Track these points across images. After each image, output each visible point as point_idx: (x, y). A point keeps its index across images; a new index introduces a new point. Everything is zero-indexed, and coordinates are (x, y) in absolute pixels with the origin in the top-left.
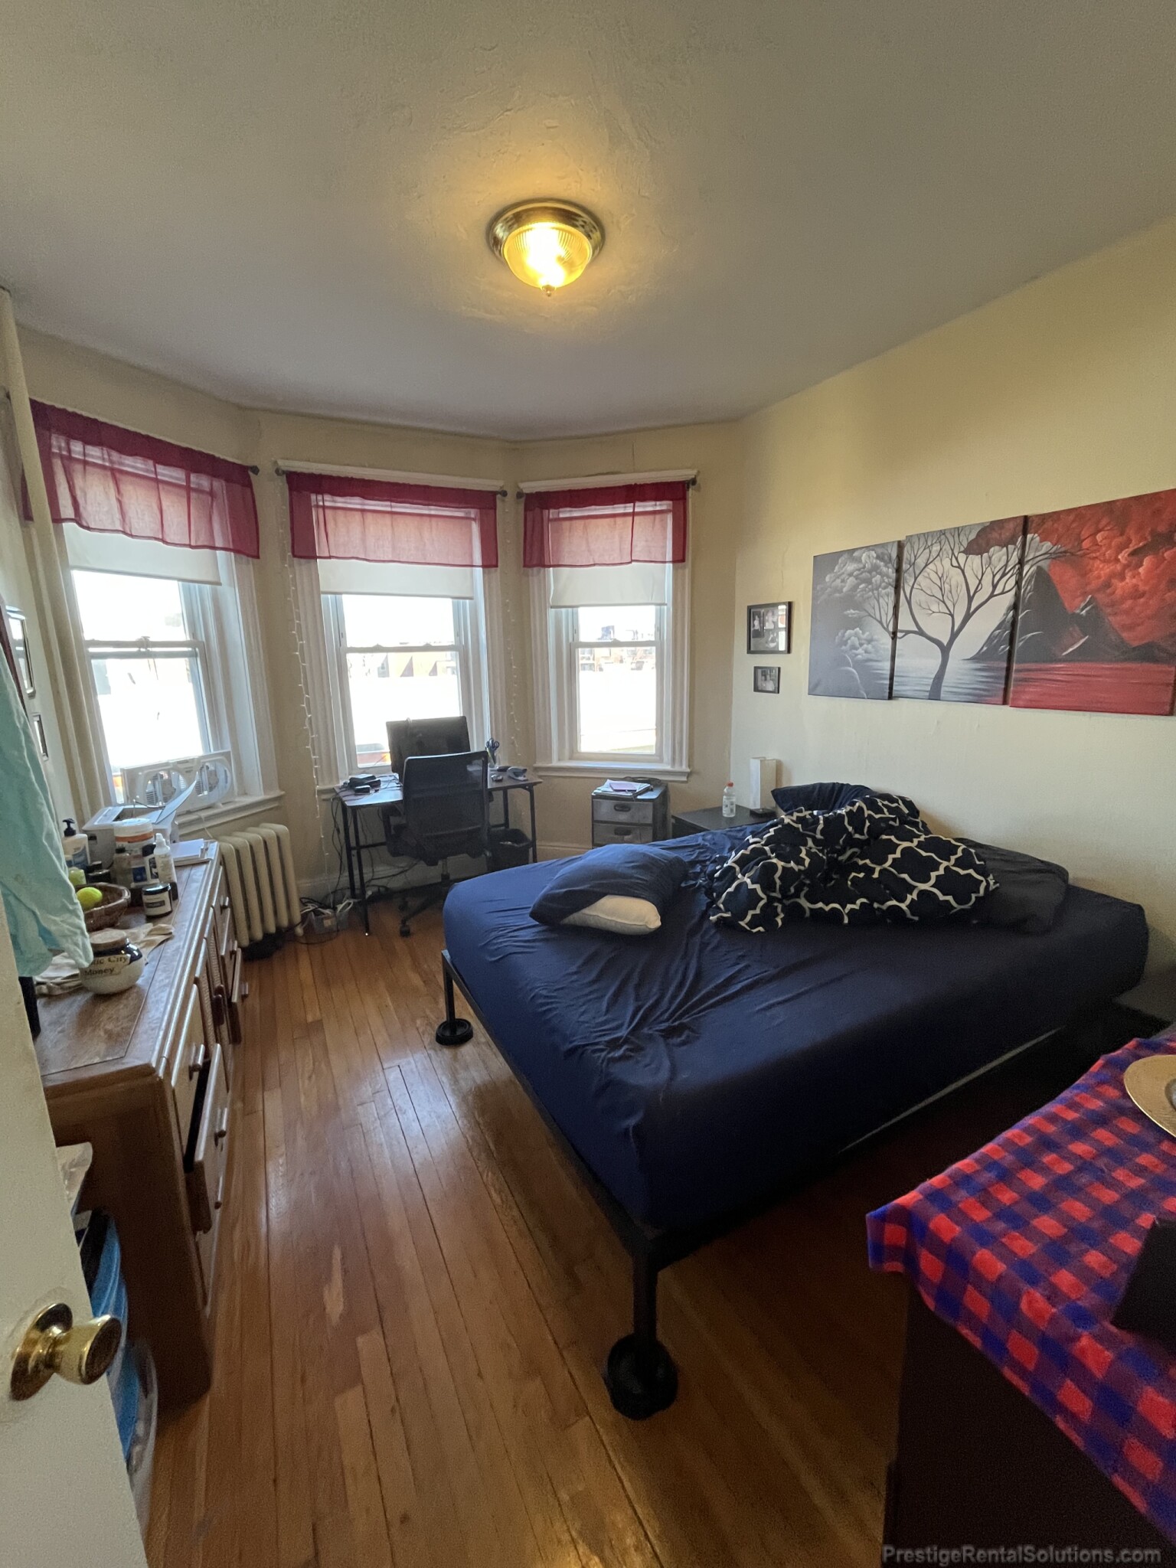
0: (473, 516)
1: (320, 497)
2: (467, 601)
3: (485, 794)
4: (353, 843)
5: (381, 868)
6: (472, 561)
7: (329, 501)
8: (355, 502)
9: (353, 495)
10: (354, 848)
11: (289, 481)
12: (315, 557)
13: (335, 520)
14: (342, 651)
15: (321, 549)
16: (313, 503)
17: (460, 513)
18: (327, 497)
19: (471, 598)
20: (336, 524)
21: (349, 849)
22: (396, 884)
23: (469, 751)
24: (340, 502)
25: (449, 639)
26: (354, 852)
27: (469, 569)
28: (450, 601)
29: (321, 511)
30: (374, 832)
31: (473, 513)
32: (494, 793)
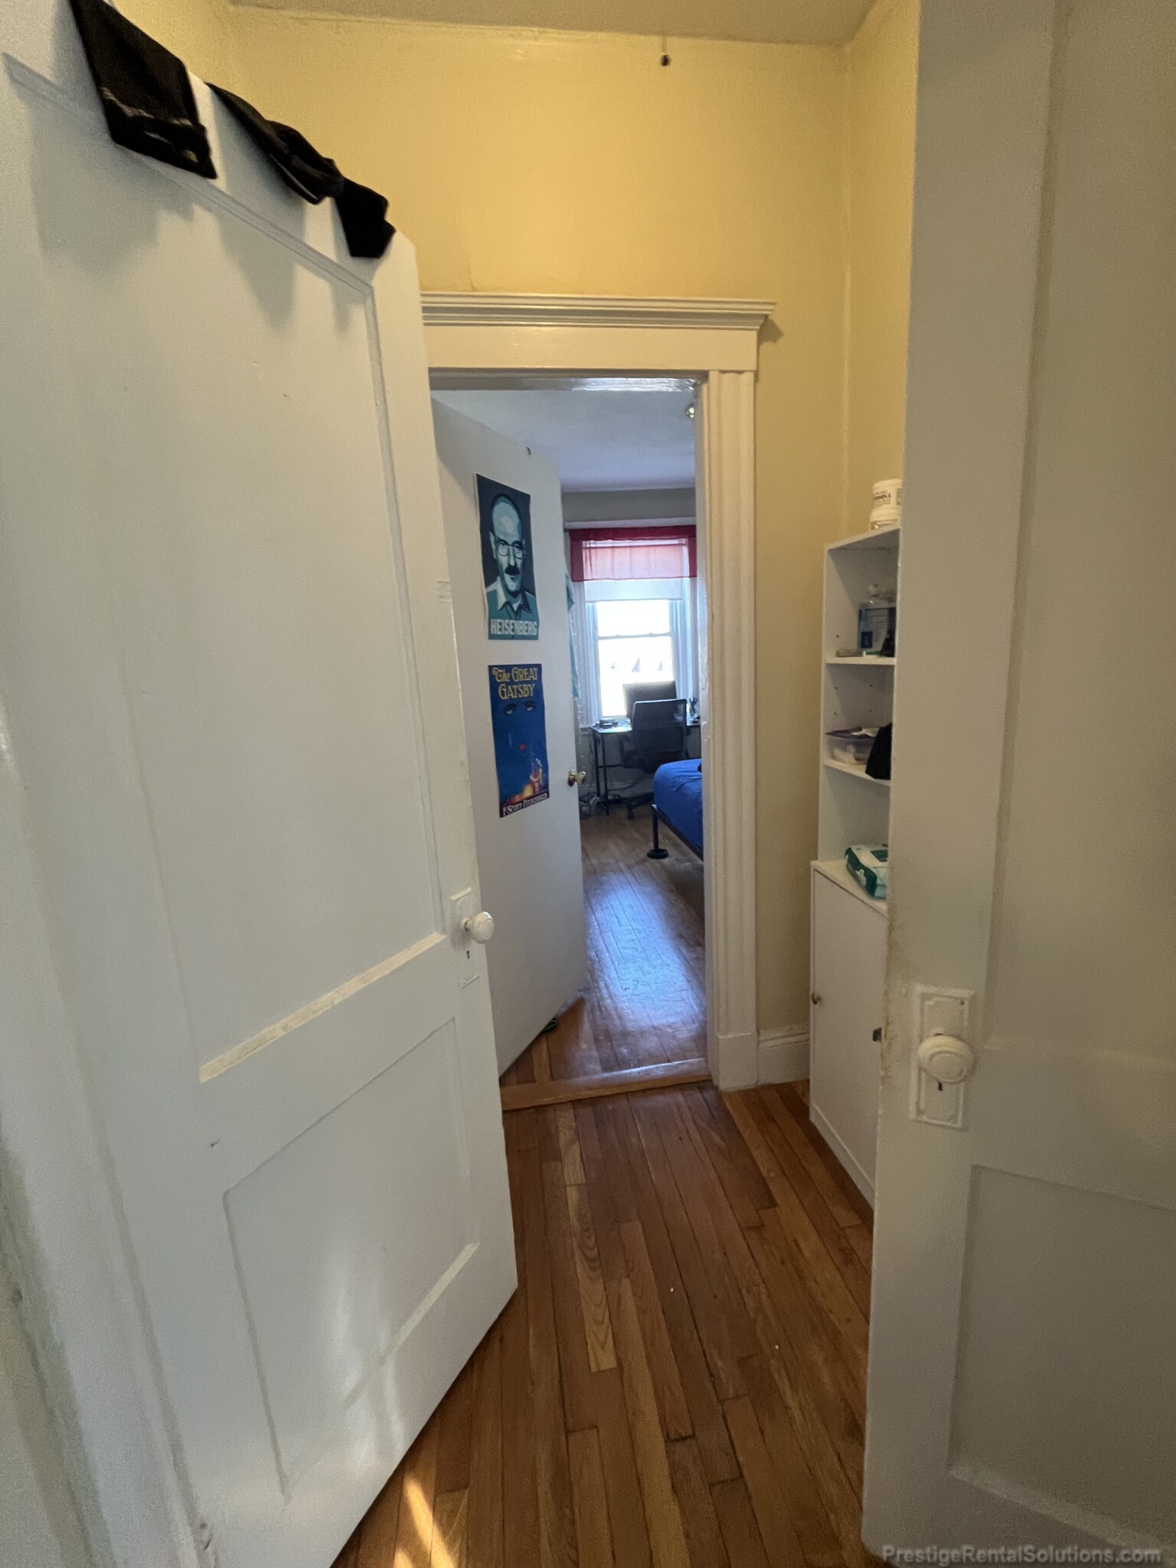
0: (684, 542)
1: (588, 542)
2: (678, 601)
3: (685, 731)
4: (601, 763)
5: (616, 783)
6: (682, 573)
7: (593, 544)
8: (609, 543)
9: (607, 539)
10: (601, 767)
11: (571, 534)
12: (583, 580)
13: (596, 556)
14: (596, 638)
15: (587, 574)
16: (584, 546)
17: (676, 542)
18: (592, 541)
19: (681, 599)
20: (596, 559)
21: (598, 767)
22: (625, 794)
23: (676, 698)
24: (599, 544)
25: (667, 629)
26: (601, 771)
27: (679, 579)
28: (667, 602)
29: (588, 551)
30: (614, 757)
31: (684, 541)
32: (692, 730)
